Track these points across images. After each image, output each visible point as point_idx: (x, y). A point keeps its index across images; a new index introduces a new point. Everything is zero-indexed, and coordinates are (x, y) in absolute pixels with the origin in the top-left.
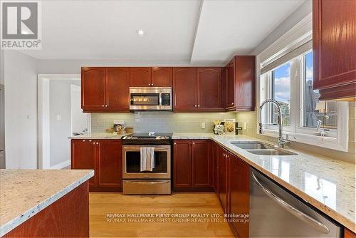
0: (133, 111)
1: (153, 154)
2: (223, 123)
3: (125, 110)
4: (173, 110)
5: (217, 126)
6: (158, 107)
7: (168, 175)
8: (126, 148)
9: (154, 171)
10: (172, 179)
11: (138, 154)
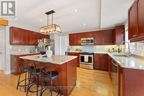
0: (82, 45)
1: (88, 57)
2: (113, 49)
3: (80, 45)
4: (94, 44)
5: (111, 50)
6: (89, 44)
7: (92, 64)
8: (81, 55)
9: (88, 62)
10: (94, 65)
11: (84, 57)
